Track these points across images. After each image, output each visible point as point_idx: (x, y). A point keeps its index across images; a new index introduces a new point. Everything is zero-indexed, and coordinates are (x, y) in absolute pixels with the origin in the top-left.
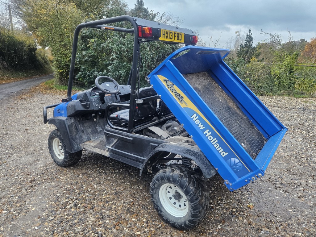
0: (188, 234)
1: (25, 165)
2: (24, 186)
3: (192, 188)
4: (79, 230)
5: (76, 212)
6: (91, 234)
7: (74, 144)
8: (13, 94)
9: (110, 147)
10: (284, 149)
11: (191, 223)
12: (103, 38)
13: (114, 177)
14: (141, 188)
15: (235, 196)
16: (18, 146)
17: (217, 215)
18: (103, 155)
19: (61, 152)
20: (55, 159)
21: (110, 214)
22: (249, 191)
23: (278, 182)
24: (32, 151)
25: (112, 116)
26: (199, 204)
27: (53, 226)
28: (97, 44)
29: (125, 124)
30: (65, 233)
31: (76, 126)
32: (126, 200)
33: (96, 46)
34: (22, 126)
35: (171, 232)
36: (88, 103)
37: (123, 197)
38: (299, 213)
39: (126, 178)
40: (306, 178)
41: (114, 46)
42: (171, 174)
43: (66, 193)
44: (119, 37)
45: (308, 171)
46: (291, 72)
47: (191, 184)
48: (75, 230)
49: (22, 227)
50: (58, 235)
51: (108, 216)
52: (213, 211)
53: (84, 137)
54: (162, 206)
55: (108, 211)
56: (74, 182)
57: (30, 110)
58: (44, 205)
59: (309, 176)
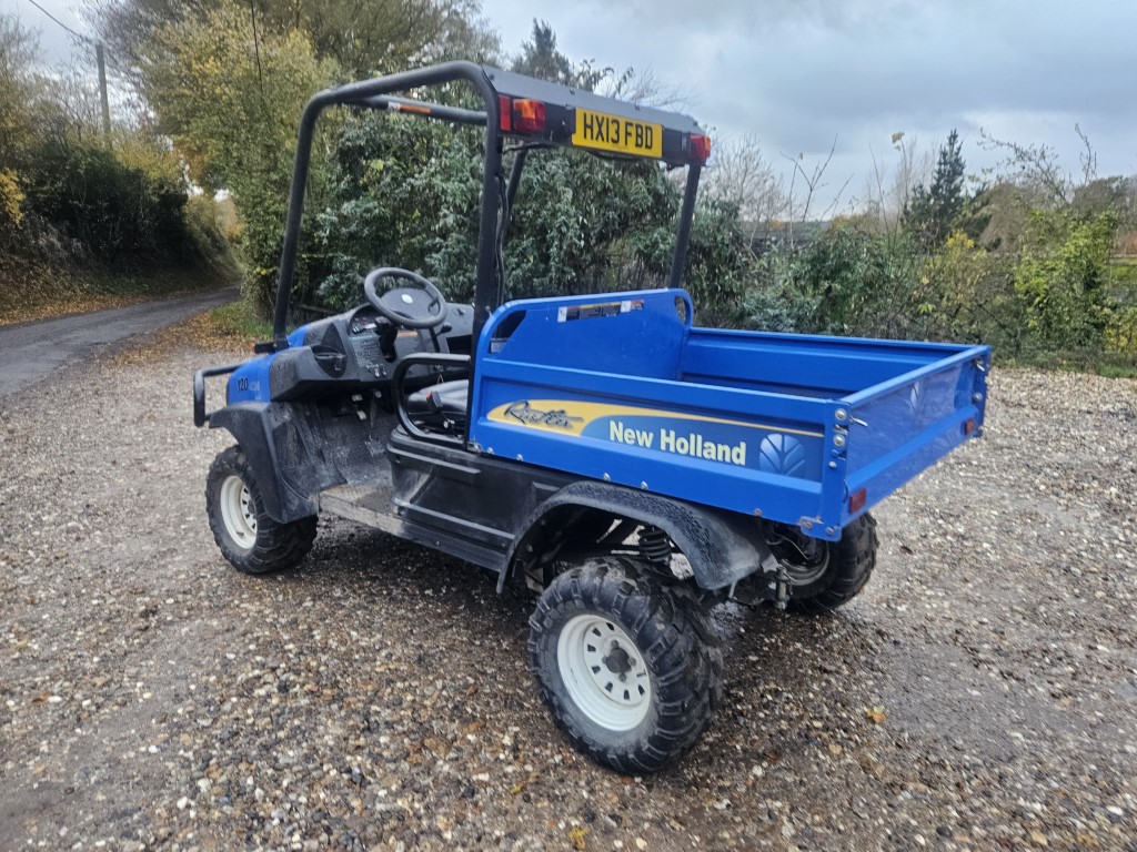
0: (650, 788)
1: (127, 565)
2: (120, 627)
3: (661, 627)
4: (290, 761)
5: (284, 708)
6: (328, 772)
7: (291, 493)
8: (102, 349)
9: (406, 504)
10: (1027, 545)
11: (656, 747)
12: (413, 160)
13: (420, 610)
14: (504, 646)
15: (828, 682)
16: (108, 510)
17: (756, 737)
18: (383, 529)
19: (246, 524)
20: (225, 548)
21: (396, 718)
22: (879, 670)
23: (986, 646)
24: (153, 525)
25: (414, 397)
26: (683, 680)
27: (206, 746)
28: (393, 179)
29: (455, 425)
30: (243, 766)
31: (297, 432)
32: (453, 680)
33: (389, 185)
34: (126, 448)
35: (593, 779)
36: (340, 356)
37: (442, 671)
38: (1045, 745)
39: (457, 614)
40: (1090, 635)
41: (452, 186)
42: (597, 581)
43: (257, 653)
44: (468, 156)
45: (1104, 616)
46: (1089, 285)
47: (658, 616)
48: (276, 759)
49: (107, 746)
50: (221, 770)
51: (389, 725)
52: (745, 723)
53: (326, 472)
54: (566, 693)
55: (388, 711)
56: (283, 621)
57: (154, 400)
58: (183, 683)
59: (1101, 630)
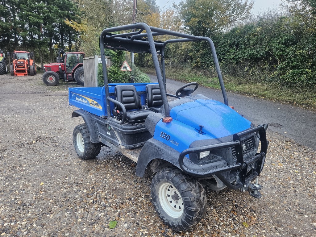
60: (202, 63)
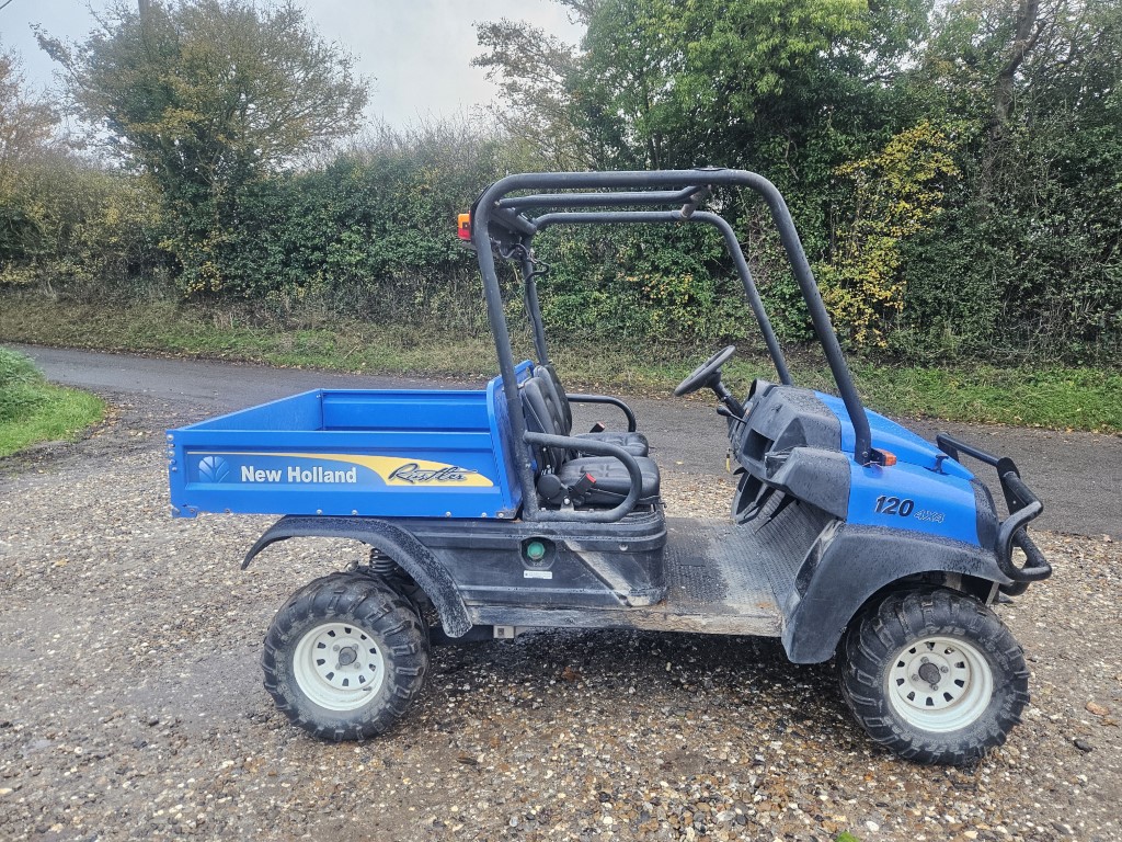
60: (225, 278)
